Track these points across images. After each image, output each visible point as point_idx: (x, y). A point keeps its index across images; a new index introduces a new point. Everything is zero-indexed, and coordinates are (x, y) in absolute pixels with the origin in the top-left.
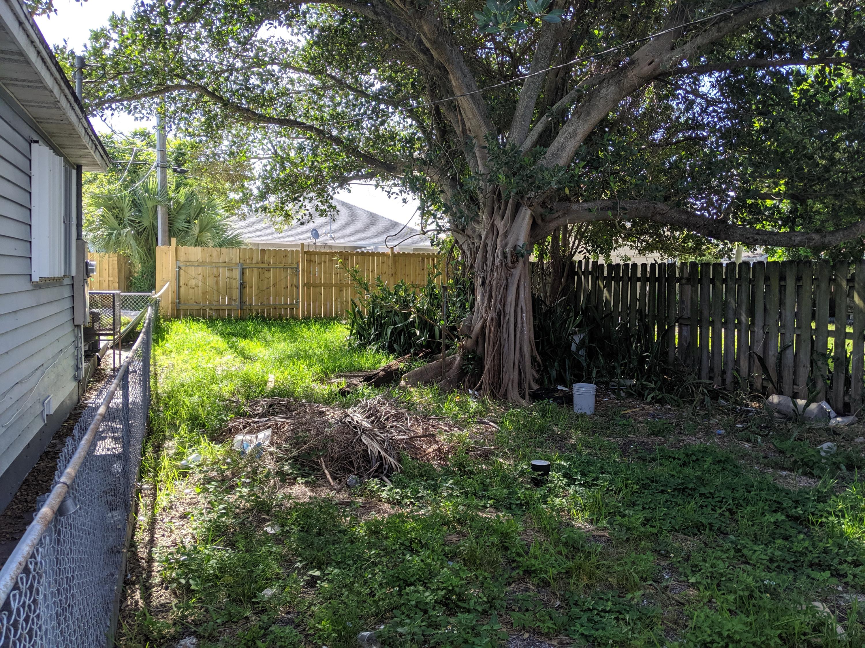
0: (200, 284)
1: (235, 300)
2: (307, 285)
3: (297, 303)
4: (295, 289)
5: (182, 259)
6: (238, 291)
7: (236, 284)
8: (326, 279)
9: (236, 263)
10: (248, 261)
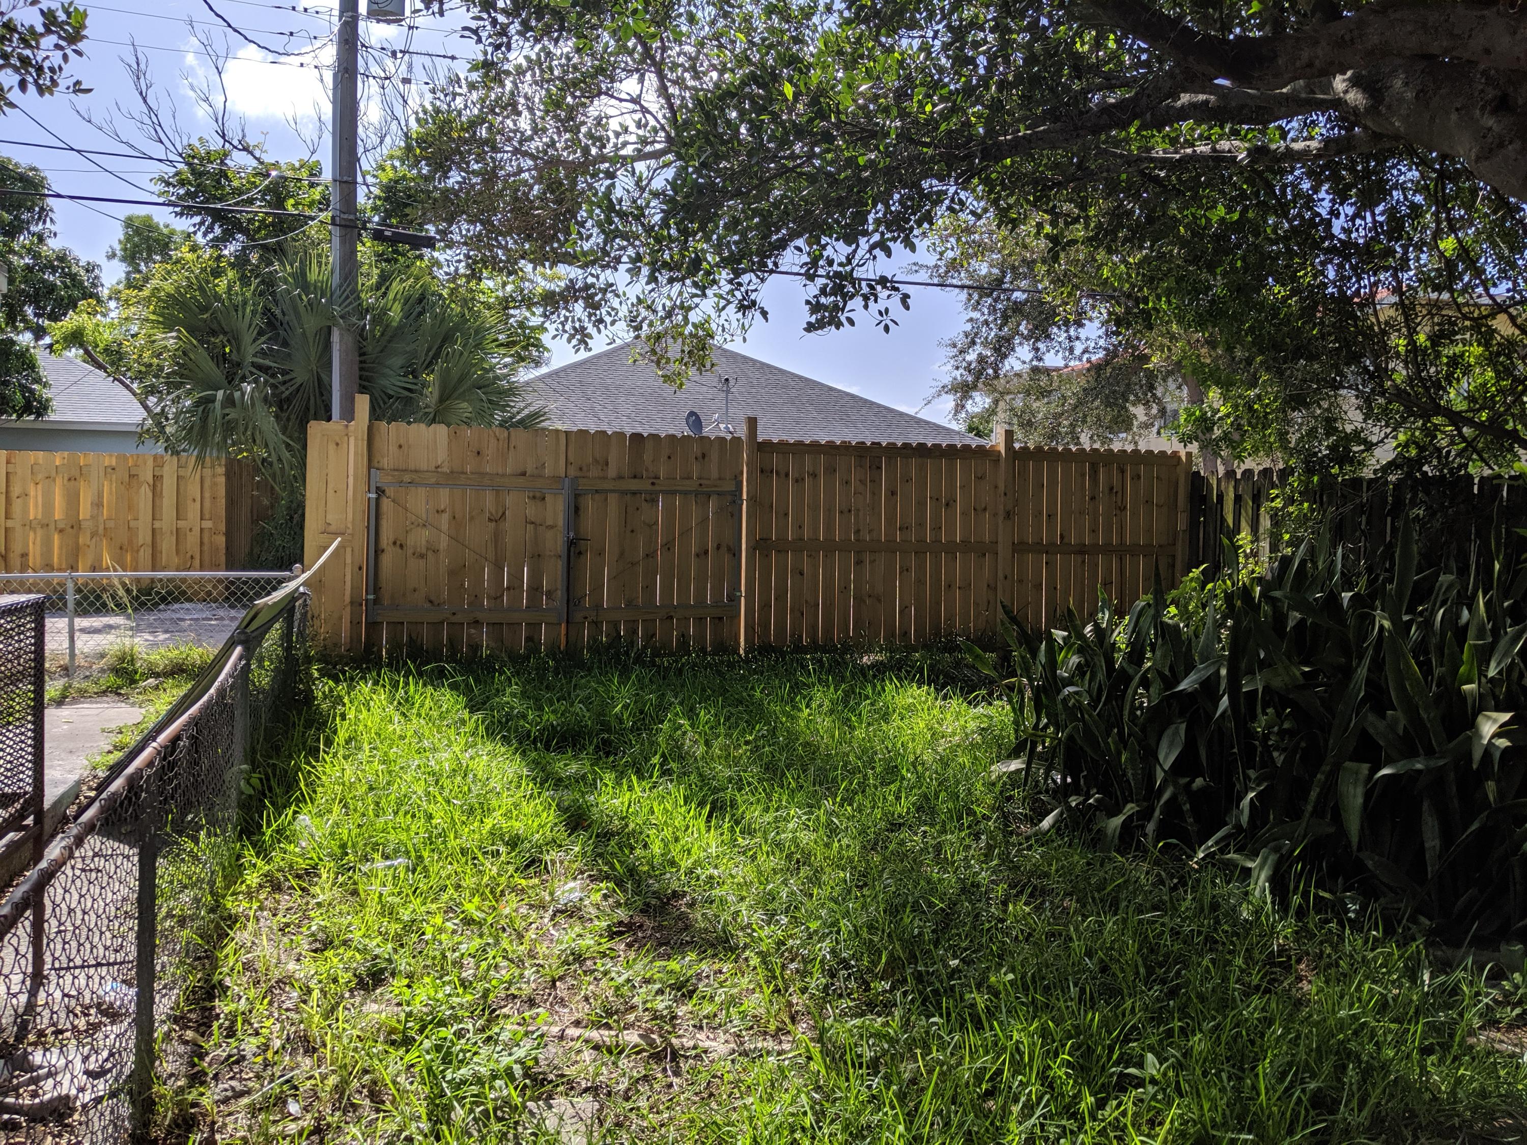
0: (444, 542)
1: (549, 594)
2: (761, 545)
3: (734, 599)
4: (727, 557)
5: (385, 463)
6: (560, 566)
7: (555, 542)
8: (816, 529)
9: (556, 479)
10: (594, 472)
